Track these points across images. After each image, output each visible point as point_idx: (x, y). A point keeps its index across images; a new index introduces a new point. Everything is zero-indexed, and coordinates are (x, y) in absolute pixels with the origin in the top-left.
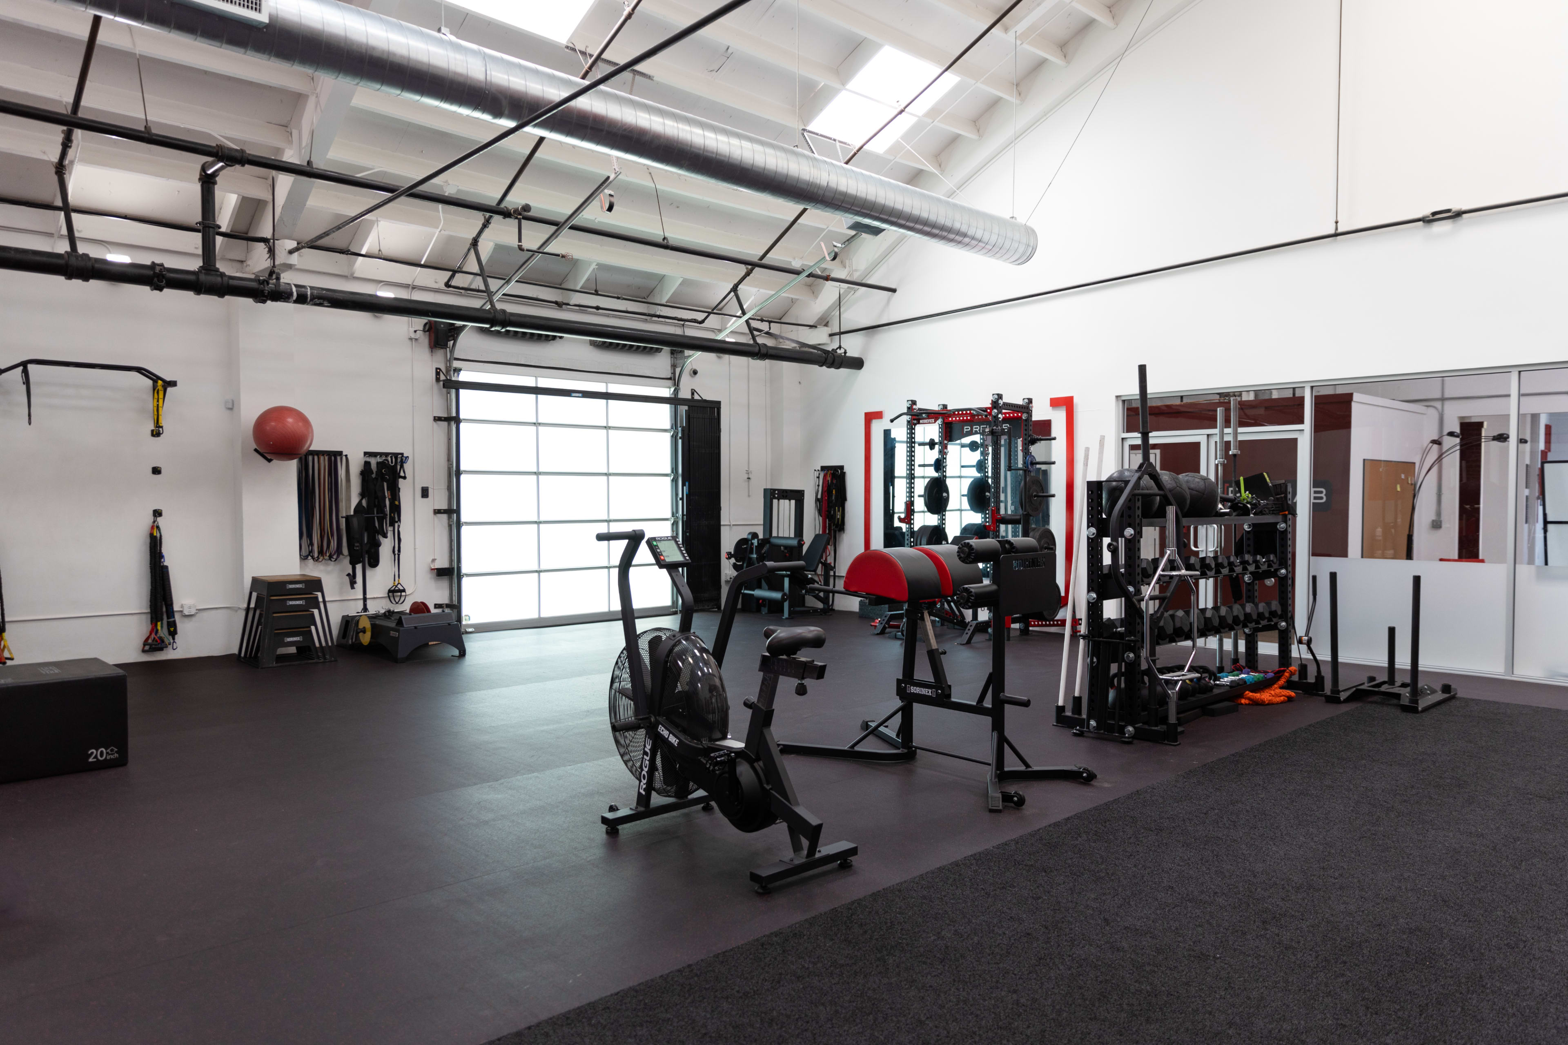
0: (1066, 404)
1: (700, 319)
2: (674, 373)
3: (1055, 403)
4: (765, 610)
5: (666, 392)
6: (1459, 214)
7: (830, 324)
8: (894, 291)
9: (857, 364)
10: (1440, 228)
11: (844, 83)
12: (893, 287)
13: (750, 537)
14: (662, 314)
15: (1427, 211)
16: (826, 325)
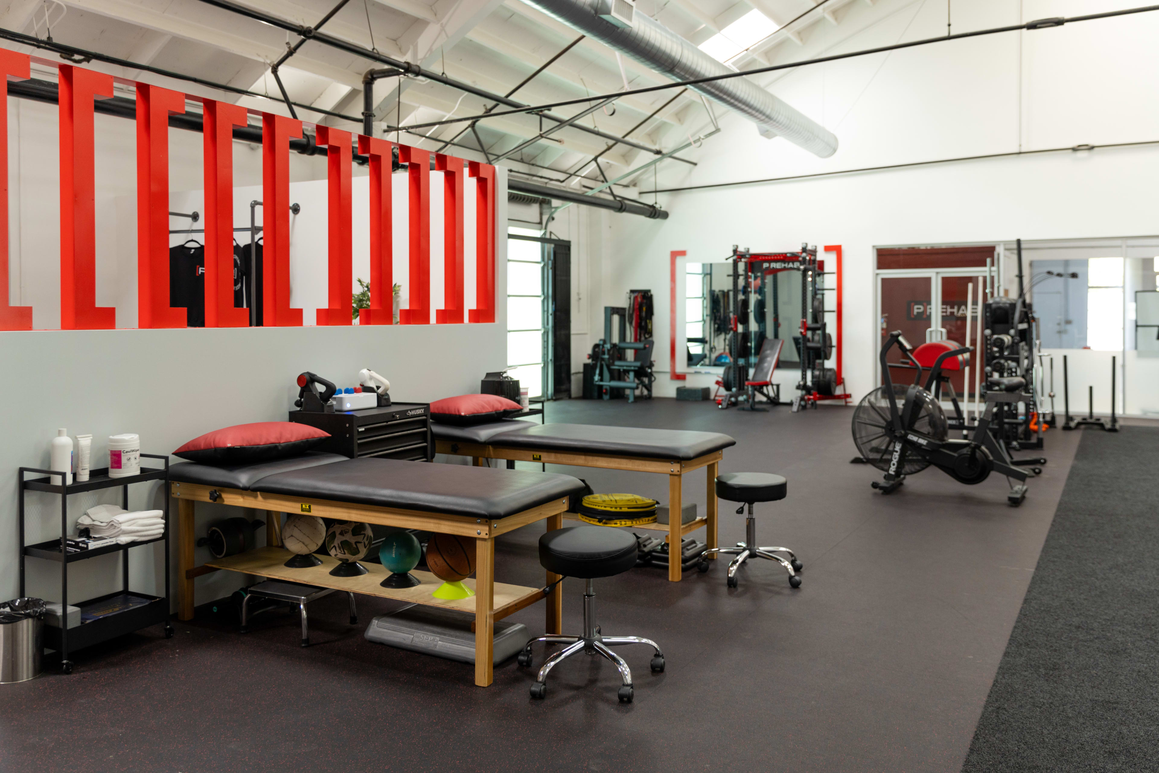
0: (837, 250)
1: (562, 179)
2: (541, 219)
3: (828, 249)
4: (606, 397)
5: (538, 234)
6: (1092, 148)
7: (638, 185)
8: (695, 164)
9: (665, 215)
10: (1080, 154)
11: (720, 28)
12: (694, 161)
13: (602, 343)
14: (544, 175)
15: (1074, 144)
16: (635, 185)
